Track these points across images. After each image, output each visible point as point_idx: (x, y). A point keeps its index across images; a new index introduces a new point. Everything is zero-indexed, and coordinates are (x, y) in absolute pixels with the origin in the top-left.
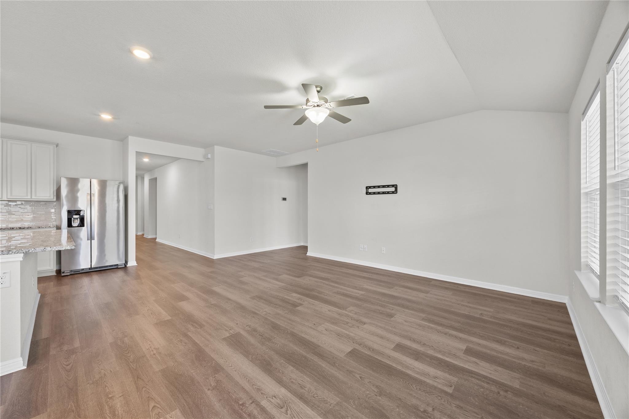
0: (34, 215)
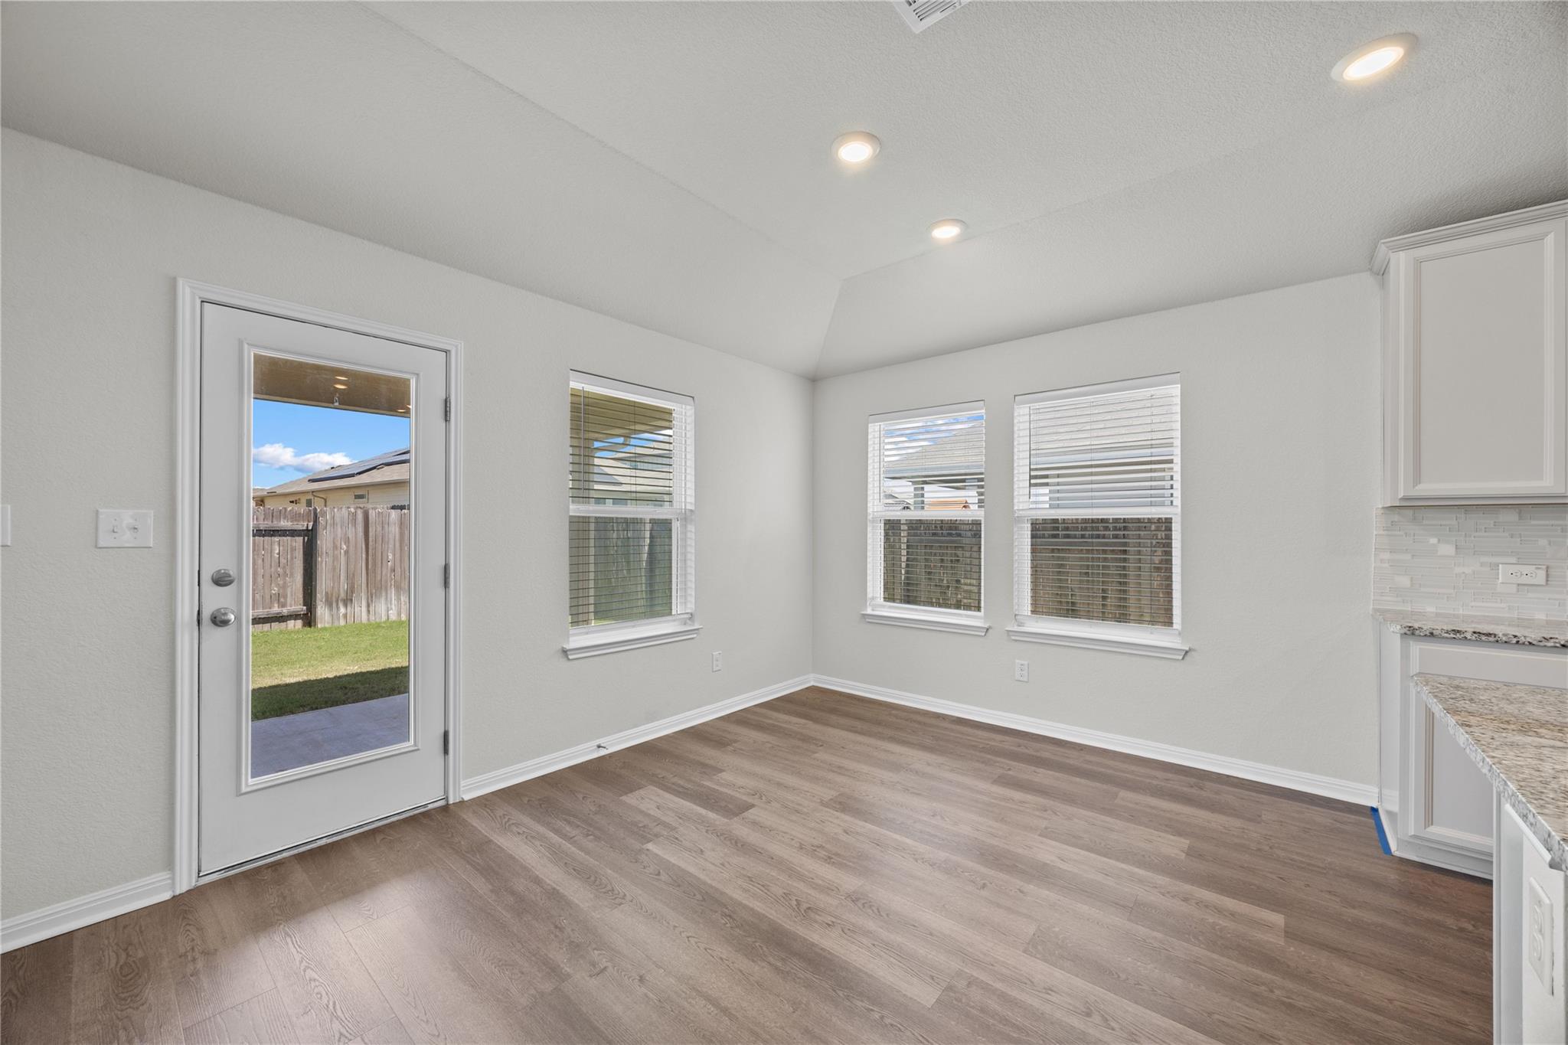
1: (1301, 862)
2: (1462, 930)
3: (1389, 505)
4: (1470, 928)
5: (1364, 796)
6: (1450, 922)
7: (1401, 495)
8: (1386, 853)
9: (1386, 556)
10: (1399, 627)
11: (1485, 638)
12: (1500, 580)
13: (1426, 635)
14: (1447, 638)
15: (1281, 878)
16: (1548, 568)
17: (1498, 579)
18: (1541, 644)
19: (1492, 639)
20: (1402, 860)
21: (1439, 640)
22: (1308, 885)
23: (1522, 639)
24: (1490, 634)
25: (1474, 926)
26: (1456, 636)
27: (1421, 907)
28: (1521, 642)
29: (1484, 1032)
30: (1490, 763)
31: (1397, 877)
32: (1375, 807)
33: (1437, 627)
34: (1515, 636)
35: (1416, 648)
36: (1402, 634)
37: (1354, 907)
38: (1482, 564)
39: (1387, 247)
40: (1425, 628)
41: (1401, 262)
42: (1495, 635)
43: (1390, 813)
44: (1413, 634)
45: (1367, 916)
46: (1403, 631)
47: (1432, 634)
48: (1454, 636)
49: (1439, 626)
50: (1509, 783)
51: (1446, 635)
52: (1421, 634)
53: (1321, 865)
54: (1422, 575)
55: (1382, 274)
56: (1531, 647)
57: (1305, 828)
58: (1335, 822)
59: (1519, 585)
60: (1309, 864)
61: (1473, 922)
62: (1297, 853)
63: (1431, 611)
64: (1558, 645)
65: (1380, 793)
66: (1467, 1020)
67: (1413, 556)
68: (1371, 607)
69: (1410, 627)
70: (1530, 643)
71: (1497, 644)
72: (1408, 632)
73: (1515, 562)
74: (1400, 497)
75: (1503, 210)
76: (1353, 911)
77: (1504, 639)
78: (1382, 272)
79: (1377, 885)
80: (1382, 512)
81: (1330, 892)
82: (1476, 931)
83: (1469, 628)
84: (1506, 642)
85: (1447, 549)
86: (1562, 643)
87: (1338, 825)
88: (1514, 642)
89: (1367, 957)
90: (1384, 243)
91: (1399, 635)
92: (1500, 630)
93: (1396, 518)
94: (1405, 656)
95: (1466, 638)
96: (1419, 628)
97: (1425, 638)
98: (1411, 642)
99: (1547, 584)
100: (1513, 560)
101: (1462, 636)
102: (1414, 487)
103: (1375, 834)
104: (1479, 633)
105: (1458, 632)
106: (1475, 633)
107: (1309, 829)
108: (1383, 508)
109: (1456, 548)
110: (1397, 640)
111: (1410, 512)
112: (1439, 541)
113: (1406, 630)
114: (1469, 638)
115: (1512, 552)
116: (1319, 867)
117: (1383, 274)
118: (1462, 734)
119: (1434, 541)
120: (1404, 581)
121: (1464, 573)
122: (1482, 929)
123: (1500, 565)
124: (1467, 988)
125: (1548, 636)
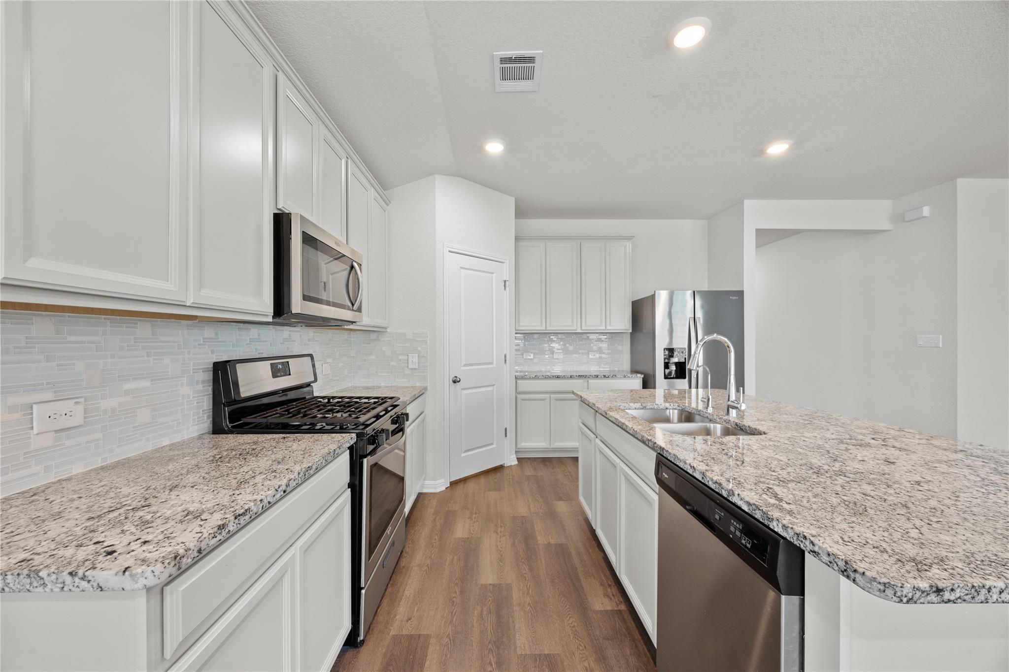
16: (85, 400)
17: (32, 428)
59: (57, 431)
99: (85, 423)
100: (49, 396)
115: (47, 382)
123: (36, 407)
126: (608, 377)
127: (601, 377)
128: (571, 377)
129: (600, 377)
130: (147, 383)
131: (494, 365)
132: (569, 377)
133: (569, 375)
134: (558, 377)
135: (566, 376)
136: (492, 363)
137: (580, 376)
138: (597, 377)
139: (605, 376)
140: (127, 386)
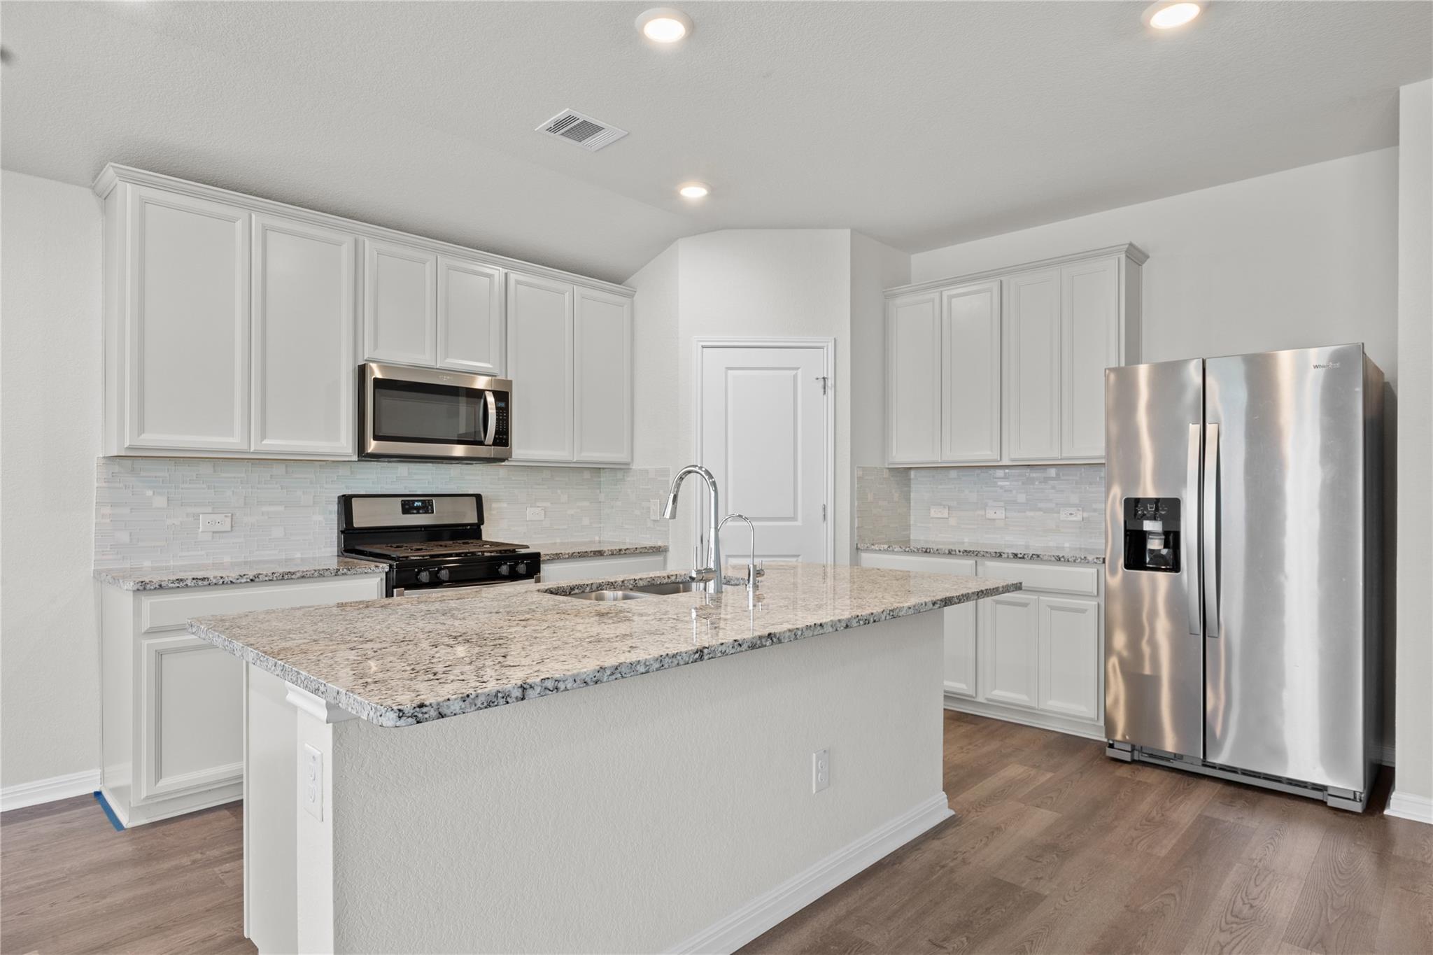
0: (1086, 515)
1: (40, 884)
2: (194, 862)
3: (115, 454)
4: (199, 856)
5: (85, 786)
6: (185, 861)
7: (127, 444)
8: (118, 830)
9: (107, 510)
10: (132, 584)
11: (202, 583)
12: (200, 530)
13: (155, 588)
14: (172, 588)
15: (22, 914)
16: (232, 515)
17: (199, 528)
18: (239, 581)
19: (206, 583)
20: (134, 829)
21: (166, 591)
22: (54, 904)
23: (226, 580)
24: (205, 578)
25: (201, 853)
26: (180, 585)
27: (161, 862)
28: (225, 582)
29: (227, 931)
30: (283, 664)
31: (134, 847)
32: (98, 790)
33: (164, 579)
34: (222, 577)
35: (148, 601)
36: (134, 591)
37: (105, 897)
38: (188, 515)
39: (115, 172)
40: (155, 581)
41: (128, 195)
42: (208, 579)
43: (116, 791)
44: (145, 589)
45: (119, 898)
46: (135, 588)
47: (160, 586)
48: (178, 585)
49: (165, 577)
50: (301, 672)
51: (173, 585)
52: (152, 588)
53: (61, 875)
54: (140, 529)
55: (105, 197)
56: (233, 586)
57: (33, 846)
58: (62, 825)
59: (213, 532)
60: (48, 882)
61: (200, 851)
62: (31, 878)
63: (150, 566)
64: (249, 580)
65: (103, 773)
66: (214, 931)
67: (132, 509)
68: (93, 568)
69: (142, 582)
70: (231, 582)
71: (210, 587)
72: (141, 588)
73: (211, 512)
74: (125, 446)
75: (207, 182)
76: (104, 901)
77: (214, 581)
78: (105, 196)
79: (118, 864)
80: (104, 462)
81: (78, 897)
82: (205, 856)
83: (188, 575)
84: (215, 584)
85: (160, 501)
86: (251, 578)
87: (67, 826)
88: (221, 582)
89: (129, 934)
90: (113, 167)
91: (131, 593)
92: (210, 574)
93: (116, 469)
94: (137, 613)
95: (187, 585)
96: (150, 581)
97: (155, 591)
98: (143, 598)
99: (232, 530)
100: (209, 510)
101: (185, 584)
102: (139, 436)
103: (105, 817)
104: (197, 579)
105: (181, 580)
106: (193, 579)
107: (37, 845)
108: (104, 457)
109: (168, 500)
110: (129, 599)
111: (128, 463)
112: (154, 494)
113: (138, 586)
114: (189, 585)
115: (209, 502)
116: (59, 879)
117: (105, 199)
118: (252, 651)
119: (150, 493)
120: (124, 537)
121: (174, 524)
122: (208, 853)
123: (201, 516)
124: (209, 906)
125: (242, 574)
126: (1023, 558)
127: (1008, 557)
128: (950, 553)
129: (1006, 556)
130: (281, 508)
131: (799, 523)
132: (947, 552)
133: (946, 548)
134: (926, 552)
135: (941, 549)
136: (794, 519)
137: (966, 551)
138: (1001, 555)
139: (1015, 555)
140: (265, 509)
